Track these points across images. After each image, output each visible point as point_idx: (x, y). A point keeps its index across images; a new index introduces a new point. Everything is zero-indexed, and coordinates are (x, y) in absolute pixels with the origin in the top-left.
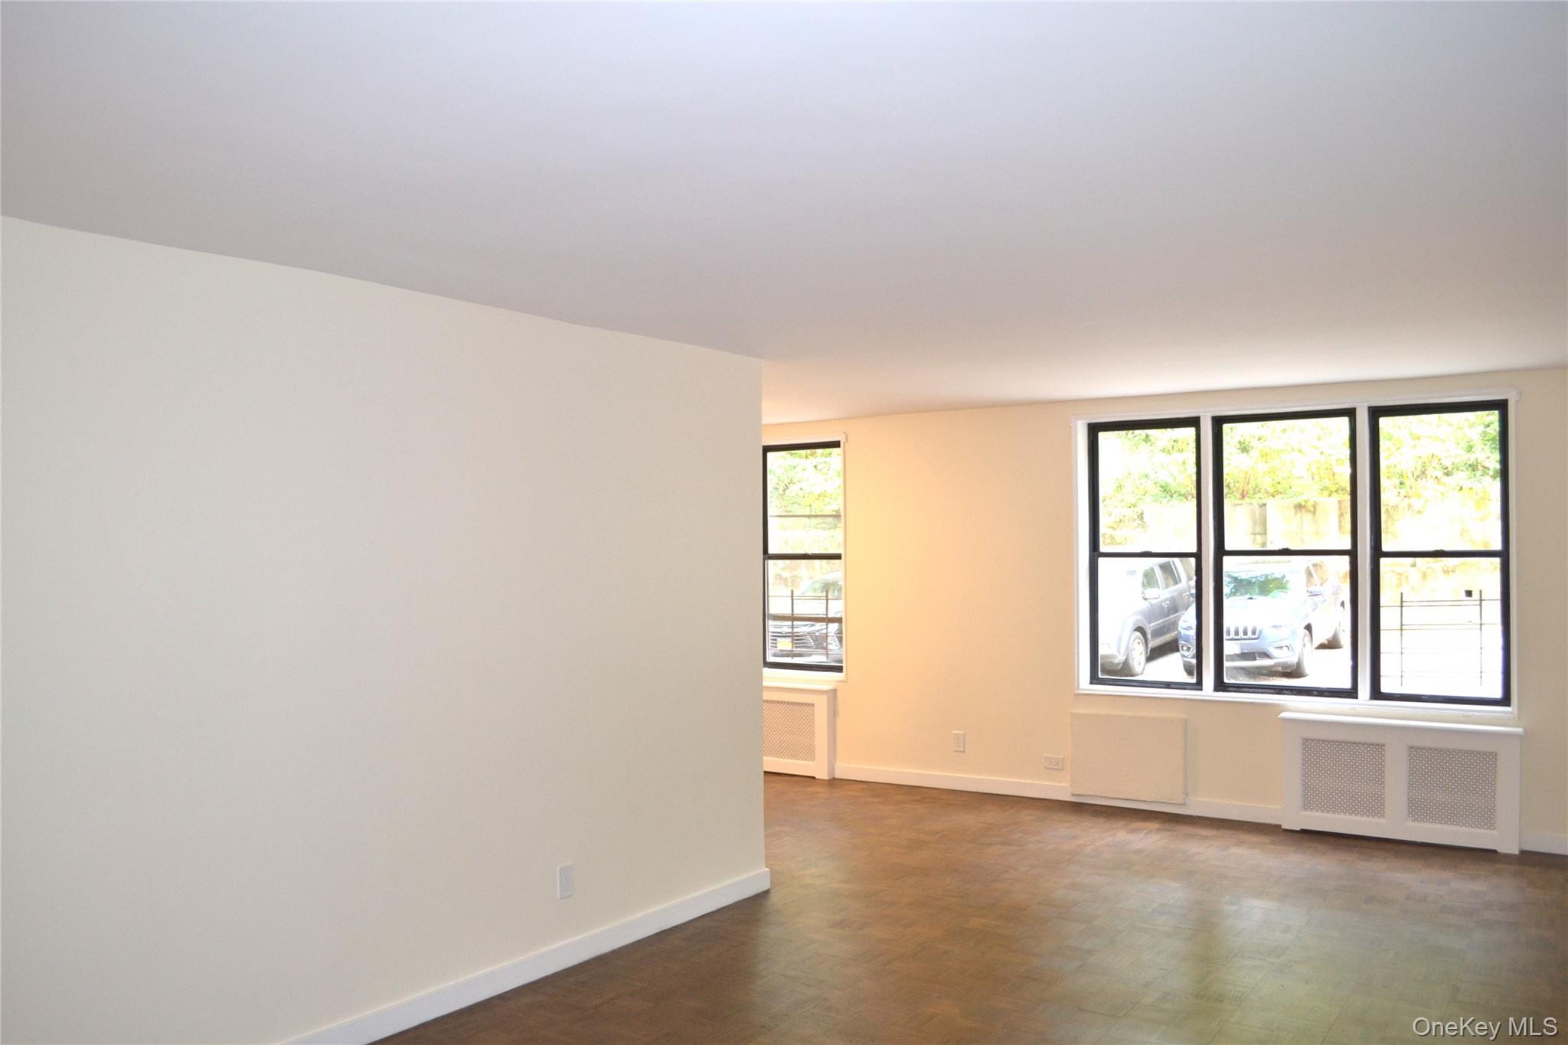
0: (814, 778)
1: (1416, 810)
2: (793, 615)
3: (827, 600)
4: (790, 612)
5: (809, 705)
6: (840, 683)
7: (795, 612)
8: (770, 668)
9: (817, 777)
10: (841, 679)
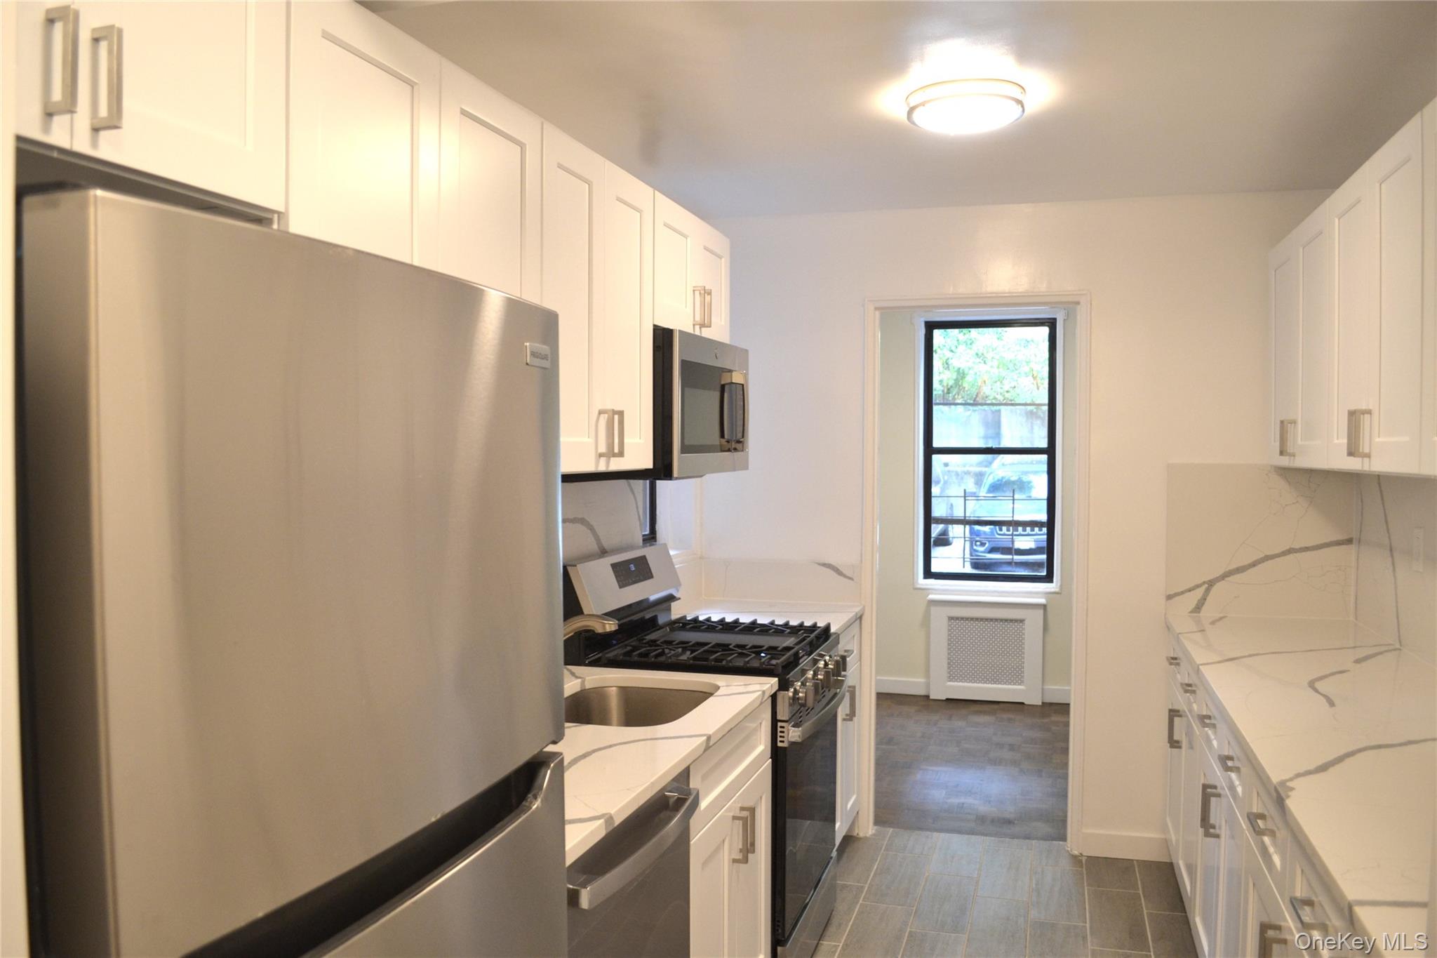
0: (1023, 703)
2: (965, 517)
3: (1014, 500)
4: (963, 515)
5: (1016, 621)
6: (1050, 595)
7: (967, 515)
8: (936, 579)
9: (1026, 703)
10: (1053, 590)
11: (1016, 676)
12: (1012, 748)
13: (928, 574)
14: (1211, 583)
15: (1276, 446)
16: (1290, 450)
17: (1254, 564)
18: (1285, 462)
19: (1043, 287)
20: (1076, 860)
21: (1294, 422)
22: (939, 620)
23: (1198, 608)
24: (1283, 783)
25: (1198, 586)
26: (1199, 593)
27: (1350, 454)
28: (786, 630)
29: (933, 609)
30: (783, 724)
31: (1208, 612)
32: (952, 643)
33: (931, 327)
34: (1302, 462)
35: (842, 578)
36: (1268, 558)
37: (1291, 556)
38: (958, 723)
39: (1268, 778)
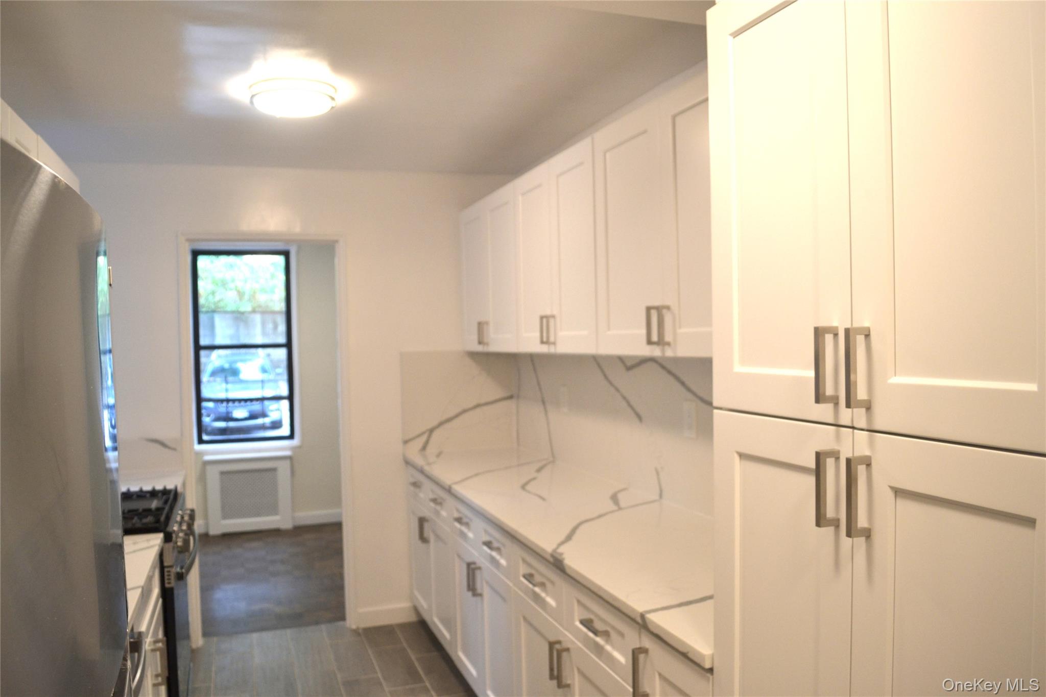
0: (279, 529)
5: (271, 470)
6: (293, 448)
8: (207, 444)
9: (281, 529)
10: (295, 445)
11: (273, 509)
12: (283, 562)
13: (201, 441)
14: (431, 431)
15: (475, 337)
16: (485, 340)
17: (457, 416)
18: (480, 348)
19: (297, 229)
20: (356, 632)
21: (487, 323)
22: (213, 475)
23: (424, 448)
24: (555, 551)
25: (423, 434)
26: (424, 438)
27: (542, 342)
28: (153, 494)
29: (209, 468)
30: (168, 569)
31: (431, 450)
32: (224, 491)
33: (196, 254)
34: (494, 348)
35: (166, 450)
36: (465, 411)
37: (478, 410)
38: (237, 551)
39: (543, 550)
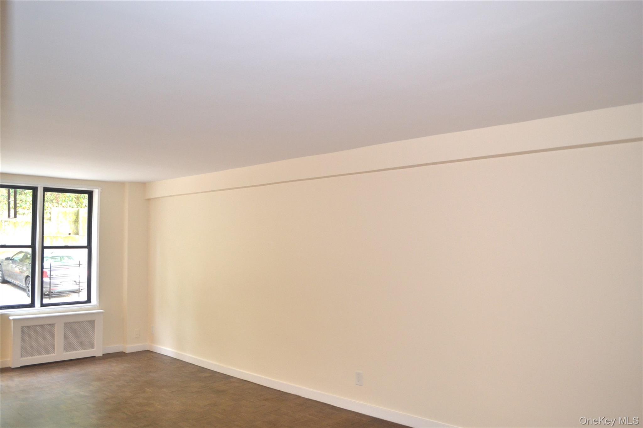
1: (67, 347)
